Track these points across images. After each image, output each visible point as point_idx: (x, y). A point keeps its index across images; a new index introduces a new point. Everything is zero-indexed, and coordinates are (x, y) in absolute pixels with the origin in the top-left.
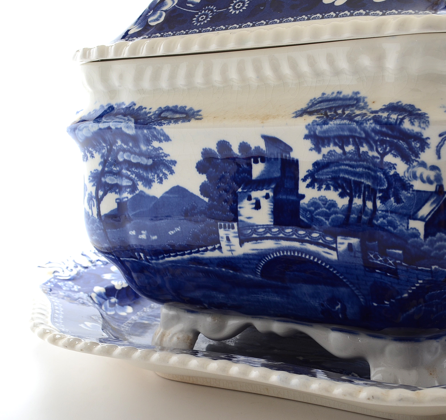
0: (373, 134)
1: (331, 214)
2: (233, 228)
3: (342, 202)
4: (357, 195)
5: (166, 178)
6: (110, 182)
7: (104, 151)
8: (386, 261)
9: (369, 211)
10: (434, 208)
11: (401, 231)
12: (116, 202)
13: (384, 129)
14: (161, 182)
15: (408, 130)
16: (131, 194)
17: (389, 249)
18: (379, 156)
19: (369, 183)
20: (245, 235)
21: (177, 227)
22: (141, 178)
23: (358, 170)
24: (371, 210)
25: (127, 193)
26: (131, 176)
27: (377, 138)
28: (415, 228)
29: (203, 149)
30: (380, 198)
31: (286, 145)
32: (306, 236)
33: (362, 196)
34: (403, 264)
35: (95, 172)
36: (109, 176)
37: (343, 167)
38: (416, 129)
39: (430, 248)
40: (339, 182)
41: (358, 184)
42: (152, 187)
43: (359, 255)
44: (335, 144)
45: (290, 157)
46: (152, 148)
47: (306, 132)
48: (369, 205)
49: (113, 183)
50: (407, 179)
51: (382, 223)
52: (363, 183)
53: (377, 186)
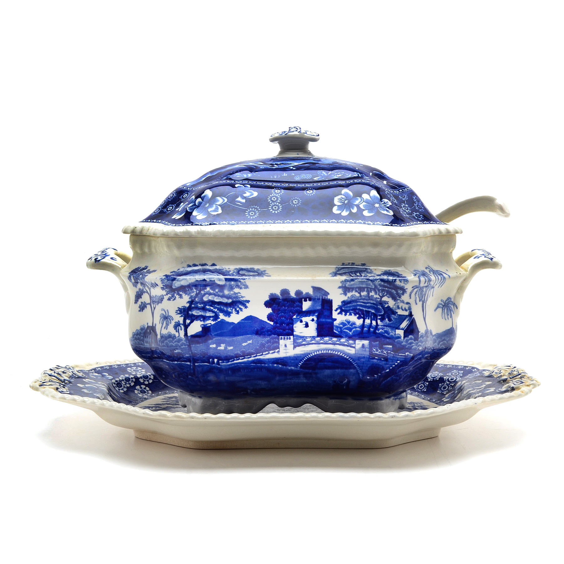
0: (379, 287)
1: (353, 328)
2: (290, 339)
3: (359, 322)
4: (367, 318)
5: (242, 311)
6: (196, 314)
7: (192, 294)
8: (382, 352)
9: (374, 326)
10: (408, 323)
11: (392, 335)
12: (201, 327)
13: (386, 284)
14: (238, 313)
15: (398, 285)
16: (214, 321)
17: (385, 345)
18: (380, 297)
19: (373, 311)
20: (297, 343)
21: (250, 340)
22: (222, 311)
23: (368, 305)
24: (375, 325)
25: (210, 320)
26: (214, 310)
27: (380, 288)
28: (399, 334)
29: (270, 294)
30: (379, 319)
31: (326, 291)
32: (337, 341)
33: (370, 318)
34: (392, 353)
35: (182, 308)
36: (195, 310)
37: (359, 303)
38: (402, 284)
39: (406, 344)
40: (357, 311)
41: (368, 312)
42: (230, 317)
43: (368, 350)
44: (356, 291)
45: (327, 298)
46: (233, 293)
47: (340, 285)
48: (374, 323)
49: (198, 315)
50: (394, 309)
51: (381, 332)
52: (370, 311)
53: (378, 313)
